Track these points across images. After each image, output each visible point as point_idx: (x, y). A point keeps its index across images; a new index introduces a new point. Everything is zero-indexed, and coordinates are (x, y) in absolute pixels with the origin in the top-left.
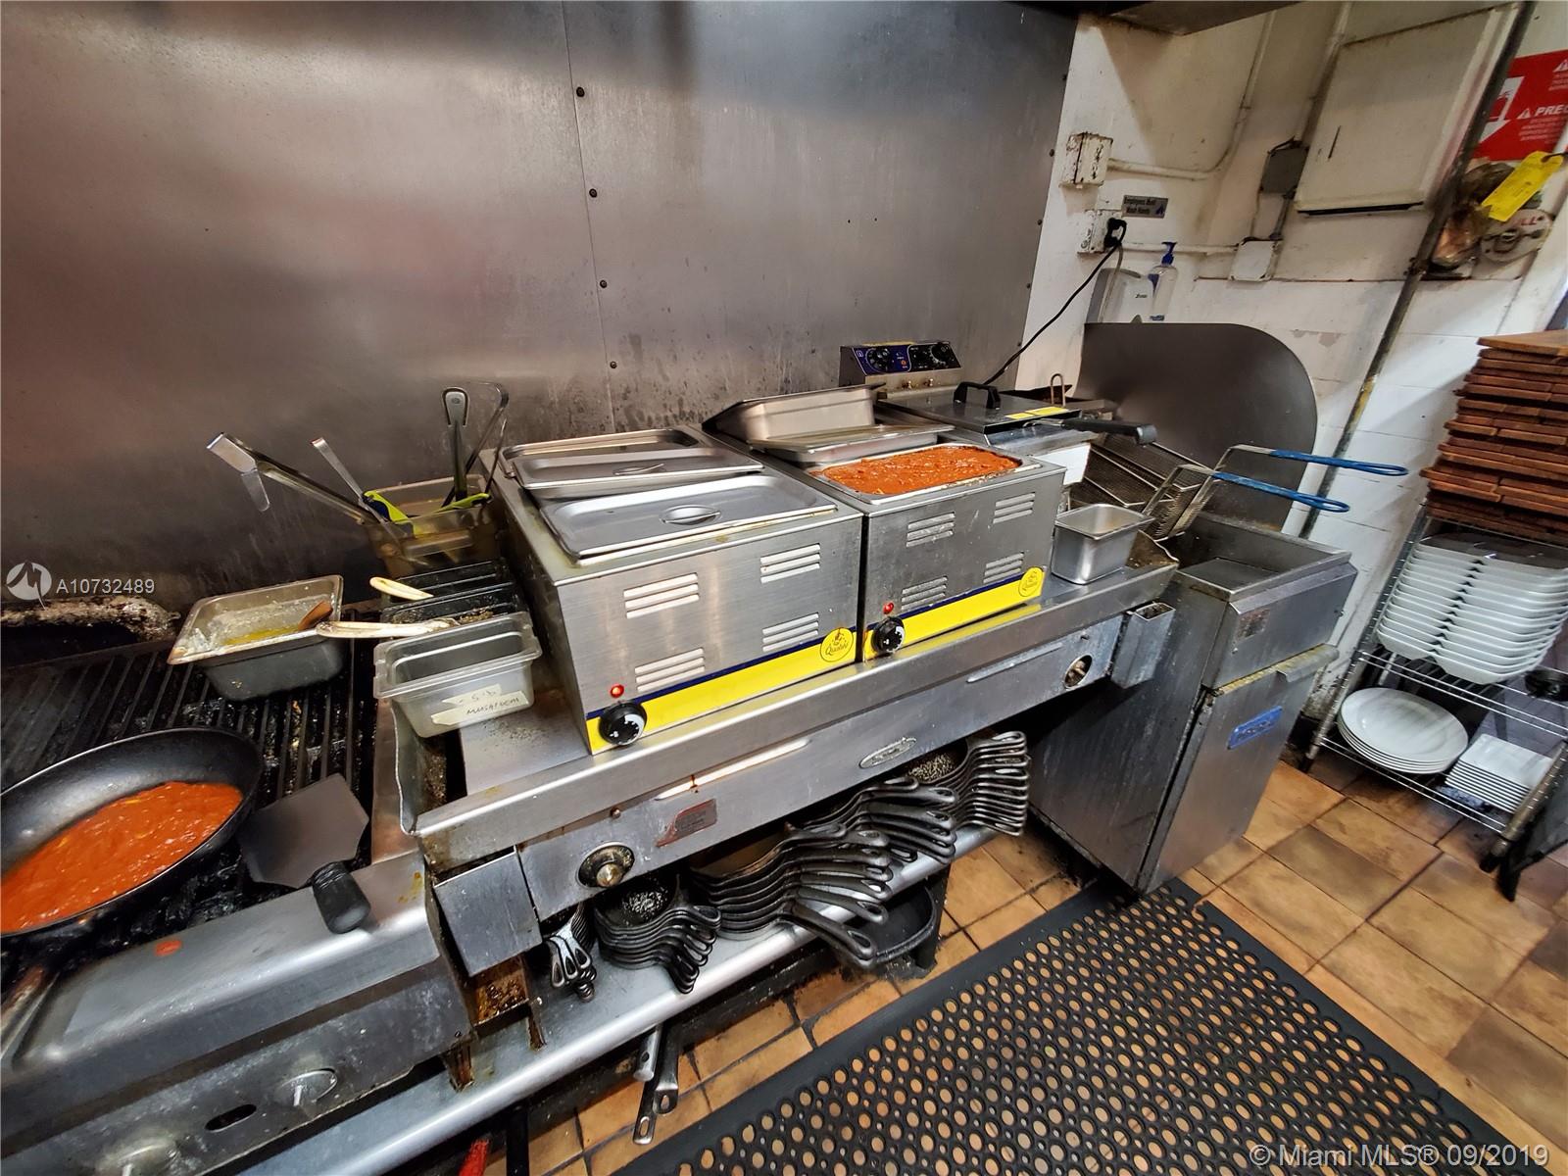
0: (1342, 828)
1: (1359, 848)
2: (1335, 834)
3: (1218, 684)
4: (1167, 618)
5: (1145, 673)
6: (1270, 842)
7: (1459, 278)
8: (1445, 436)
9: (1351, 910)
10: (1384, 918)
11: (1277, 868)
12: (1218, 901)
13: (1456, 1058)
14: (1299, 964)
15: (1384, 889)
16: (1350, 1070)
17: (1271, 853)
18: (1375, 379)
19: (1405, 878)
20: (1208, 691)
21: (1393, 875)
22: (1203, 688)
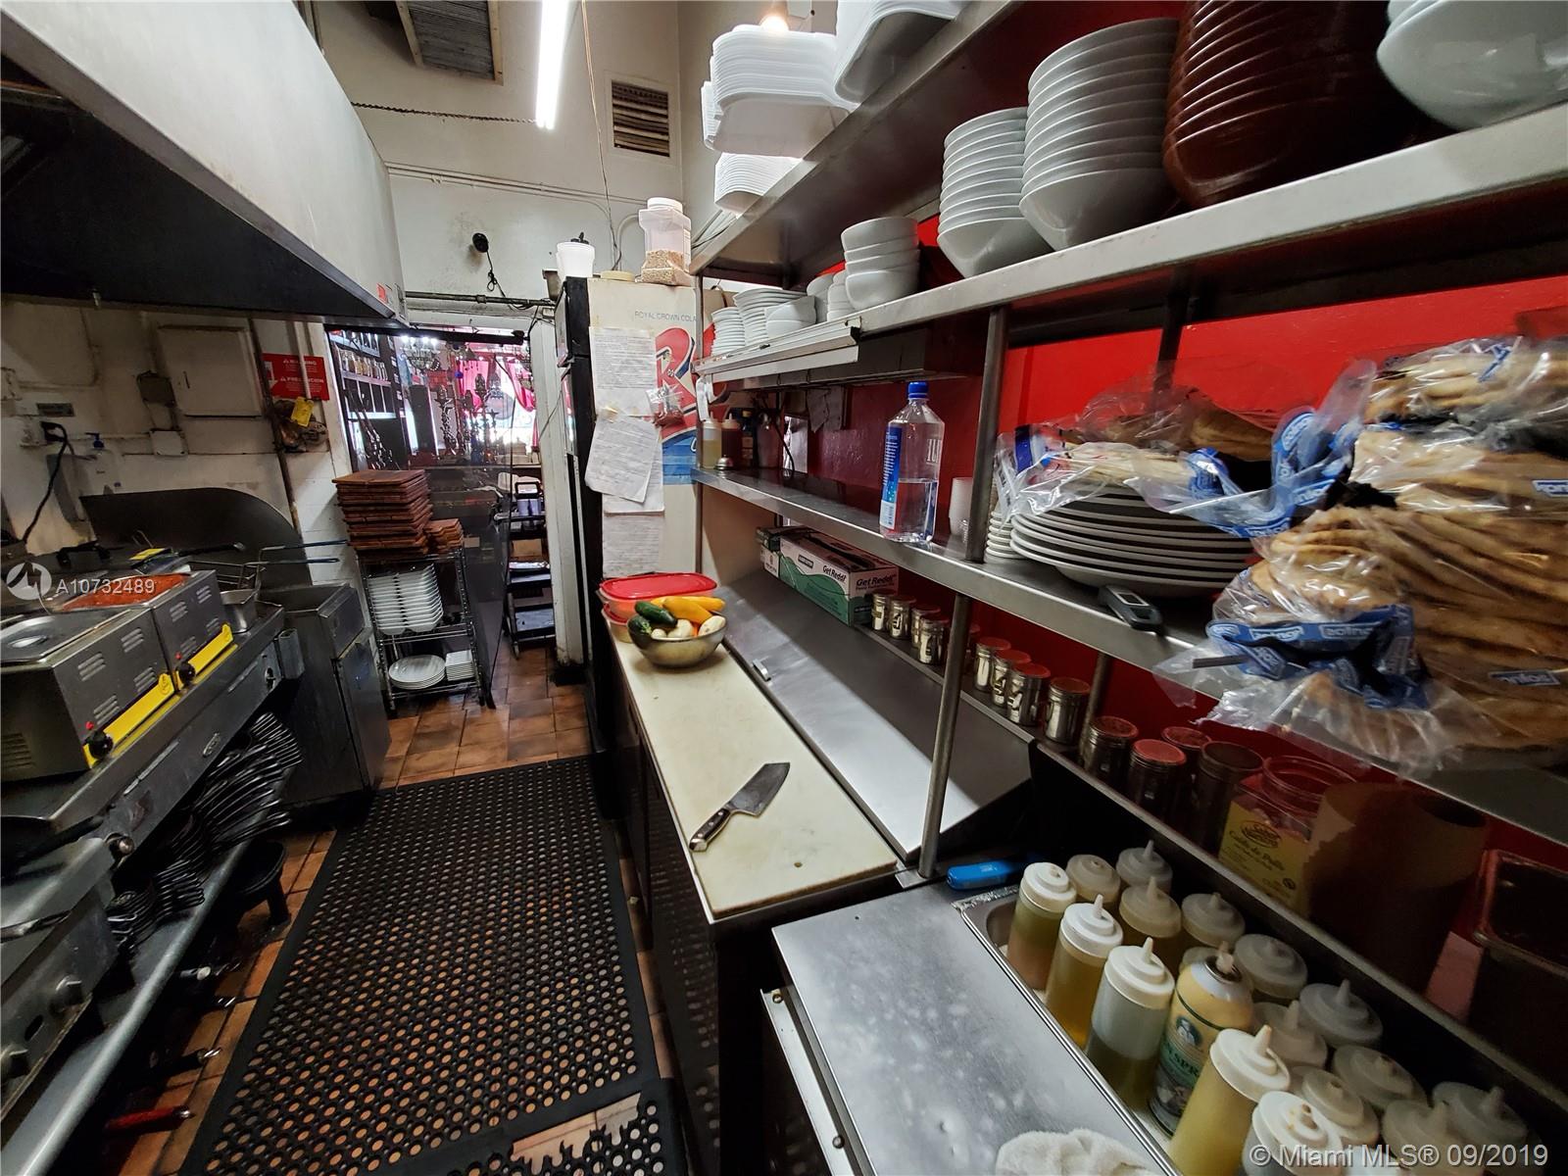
0: (428, 727)
1: (440, 728)
2: (427, 730)
3: (338, 654)
4: (295, 635)
5: (301, 669)
6: (406, 750)
7: (302, 452)
8: (346, 526)
9: (453, 748)
10: (464, 742)
11: (416, 756)
12: (403, 783)
13: (509, 759)
14: (450, 775)
15: (458, 733)
16: (487, 785)
17: (408, 753)
18: (295, 504)
19: (461, 726)
20: (336, 660)
21: (457, 728)
22: (332, 661)
